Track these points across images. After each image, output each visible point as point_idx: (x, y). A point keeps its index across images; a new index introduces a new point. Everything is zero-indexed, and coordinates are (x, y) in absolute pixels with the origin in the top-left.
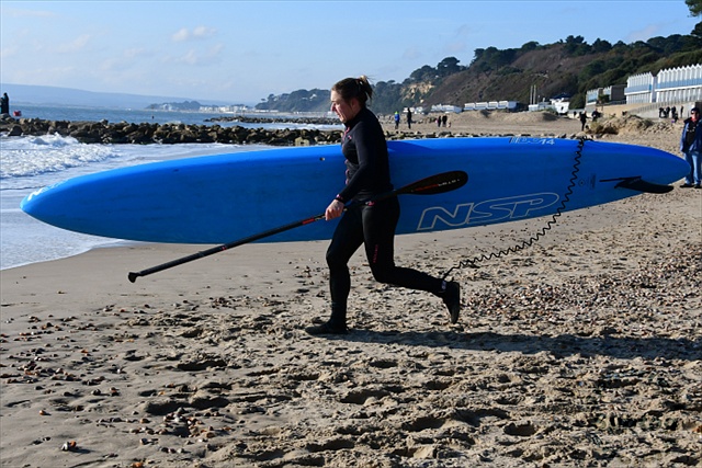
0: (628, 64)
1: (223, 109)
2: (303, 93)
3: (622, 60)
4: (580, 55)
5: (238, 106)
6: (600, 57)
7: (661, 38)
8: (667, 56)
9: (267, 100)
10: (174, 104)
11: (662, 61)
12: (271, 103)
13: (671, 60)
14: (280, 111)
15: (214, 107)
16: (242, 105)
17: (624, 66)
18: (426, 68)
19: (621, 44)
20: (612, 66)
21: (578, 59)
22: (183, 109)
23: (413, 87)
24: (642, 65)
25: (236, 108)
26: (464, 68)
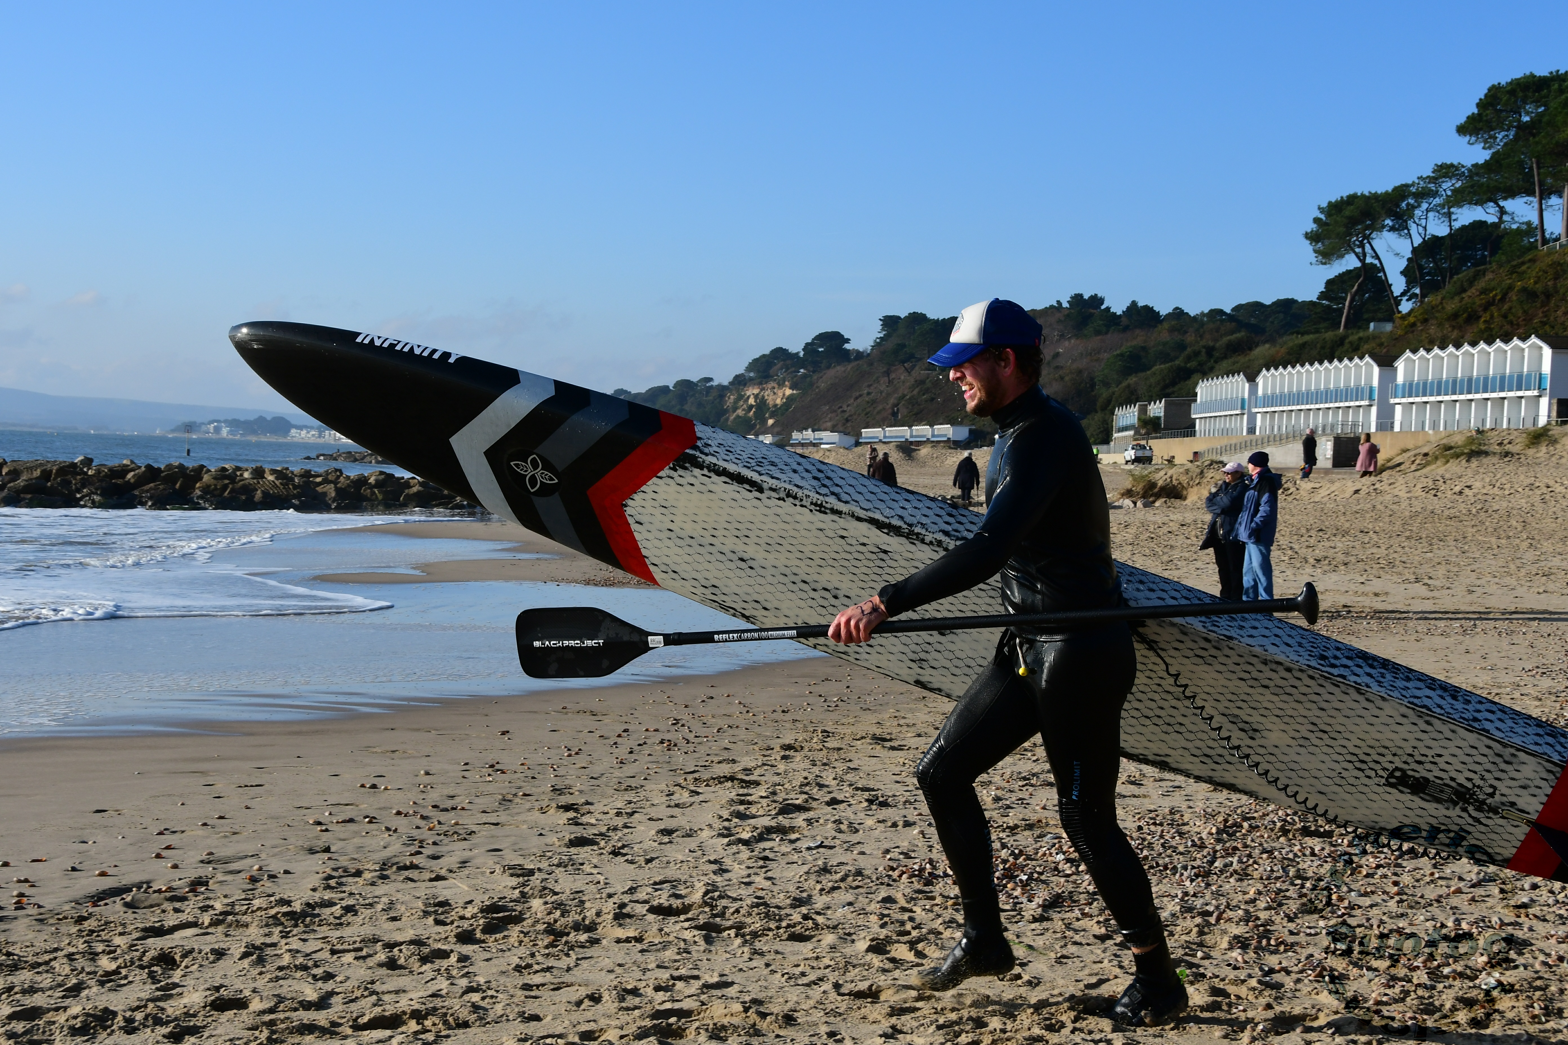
0: (1197, 354)
3: (1182, 347)
4: (1098, 333)
6: (1138, 339)
7: (1257, 305)
8: (1271, 340)
10: (234, 424)
11: (1262, 350)
13: (1280, 350)
17: (1189, 359)
18: (780, 353)
19: (1178, 314)
20: (1165, 357)
21: (1095, 342)
22: (254, 432)
23: (752, 391)
24: (1225, 357)
26: (859, 355)
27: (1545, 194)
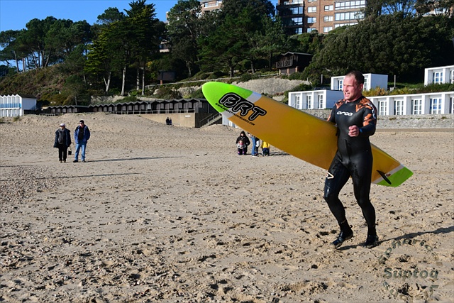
27: (18, 60)
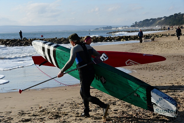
1: (120, 28)
2: (147, 20)
5: (125, 26)
9: (134, 24)
10: (103, 28)
12: (136, 25)
14: (139, 27)
15: (117, 28)
16: (126, 26)
22: (106, 29)
25: (124, 27)
